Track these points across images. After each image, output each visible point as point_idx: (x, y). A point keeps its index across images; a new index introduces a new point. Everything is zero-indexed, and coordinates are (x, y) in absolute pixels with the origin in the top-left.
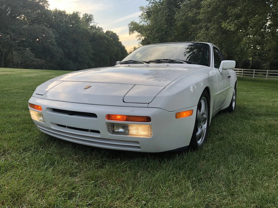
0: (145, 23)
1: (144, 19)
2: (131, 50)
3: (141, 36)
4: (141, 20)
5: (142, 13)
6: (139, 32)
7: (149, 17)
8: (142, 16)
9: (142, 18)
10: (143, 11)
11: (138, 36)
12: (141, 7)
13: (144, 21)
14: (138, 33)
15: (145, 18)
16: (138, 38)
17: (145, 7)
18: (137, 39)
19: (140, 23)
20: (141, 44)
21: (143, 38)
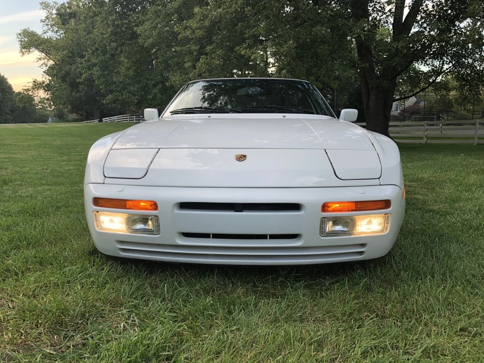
0: (52, 35)
1: (52, 26)
3: (48, 60)
4: (46, 28)
5: (46, 15)
6: (42, 51)
7: (63, 24)
8: (47, 21)
9: (47, 25)
10: (49, 11)
11: (40, 59)
12: (43, 3)
13: (51, 29)
14: (40, 53)
15: (54, 25)
16: (42, 61)
17: (52, 4)
18: (39, 65)
19: (45, 33)
20: (47, 74)
21: (51, 62)
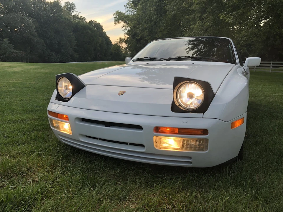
0: (130, 13)
1: (130, 8)
2: (117, 41)
3: (127, 27)
4: (127, 9)
6: (125, 22)
7: (135, 6)
8: (128, 5)
9: (128, 8)
11: (123, 26)
13: (129, 10)
14: (123, 24)
15: (131, 7)
16: (124, 28)
18: (123, 30)
19: (126, 12)
20: (127, 35)
21: (129, 28)
